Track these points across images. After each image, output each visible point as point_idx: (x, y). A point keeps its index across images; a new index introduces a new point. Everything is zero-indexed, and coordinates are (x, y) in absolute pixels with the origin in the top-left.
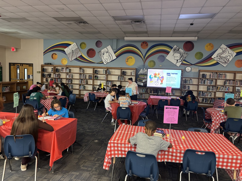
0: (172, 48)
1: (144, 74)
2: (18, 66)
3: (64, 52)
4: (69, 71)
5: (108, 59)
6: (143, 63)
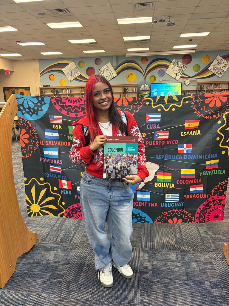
1: (146, 90)
2: (13, 90)
3: (62, 72)
4: (69, 92)
6: (144, 79)
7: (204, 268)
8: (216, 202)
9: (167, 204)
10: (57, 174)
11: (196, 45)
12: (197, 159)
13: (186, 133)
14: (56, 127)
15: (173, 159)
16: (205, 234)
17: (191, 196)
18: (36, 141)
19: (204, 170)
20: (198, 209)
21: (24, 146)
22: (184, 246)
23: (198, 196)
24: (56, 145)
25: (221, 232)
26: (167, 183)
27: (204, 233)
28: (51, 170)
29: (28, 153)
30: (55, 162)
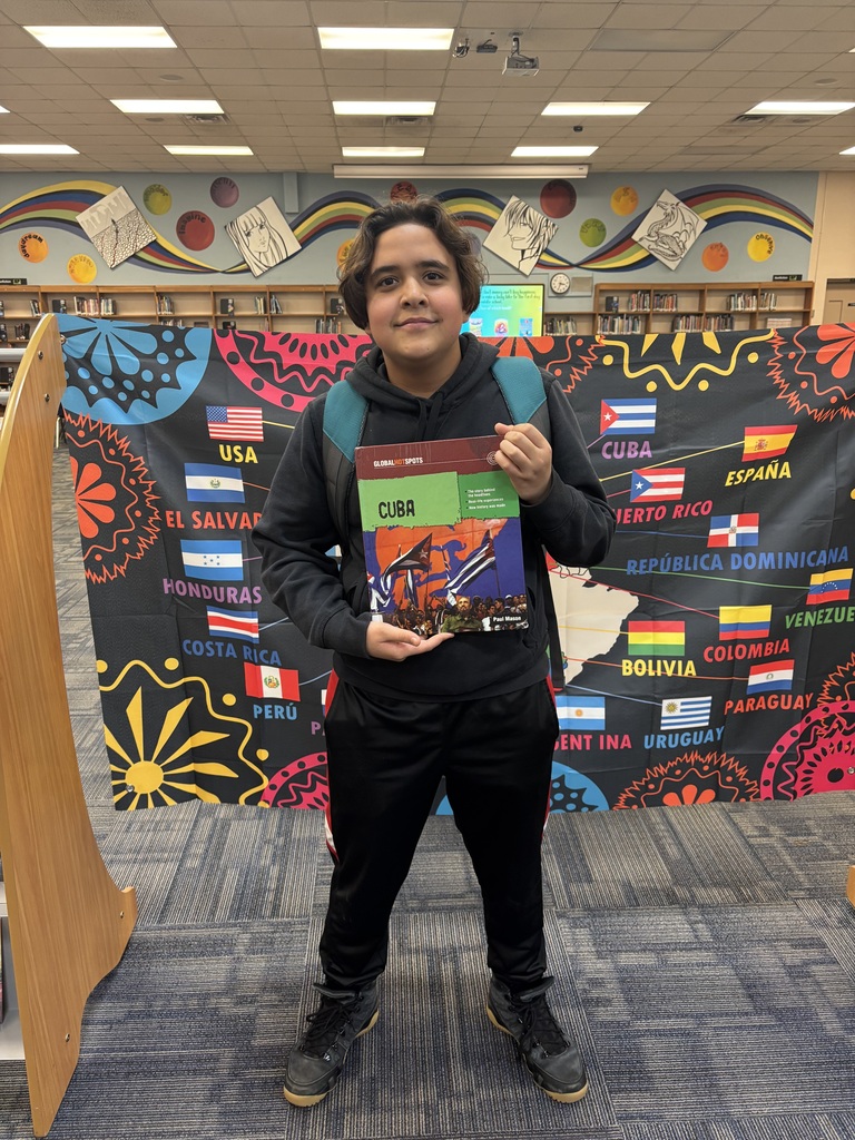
0: (502, 206)
5: (269, 254)
7: (797, 962)
8: (838, 722)
9: (664, 737)
10: (240, 643)
11: (595, 148)
12: (780, 567)
13: (743, 475)
14: (234, 456)
15: (687, 568)
16: (760, 836)
17: (750, 706)
18: (148, 513)
19: (803, 607)
20: (774, 751)
21: (93, 531)
22: (703, 886)
23: (773, 704)
24: (232, 526)
25: (811, 823)
26: (670, 659)
27: (756, 833)
28: (211, 627)
29: (110, 560)
30: (234, 596)
